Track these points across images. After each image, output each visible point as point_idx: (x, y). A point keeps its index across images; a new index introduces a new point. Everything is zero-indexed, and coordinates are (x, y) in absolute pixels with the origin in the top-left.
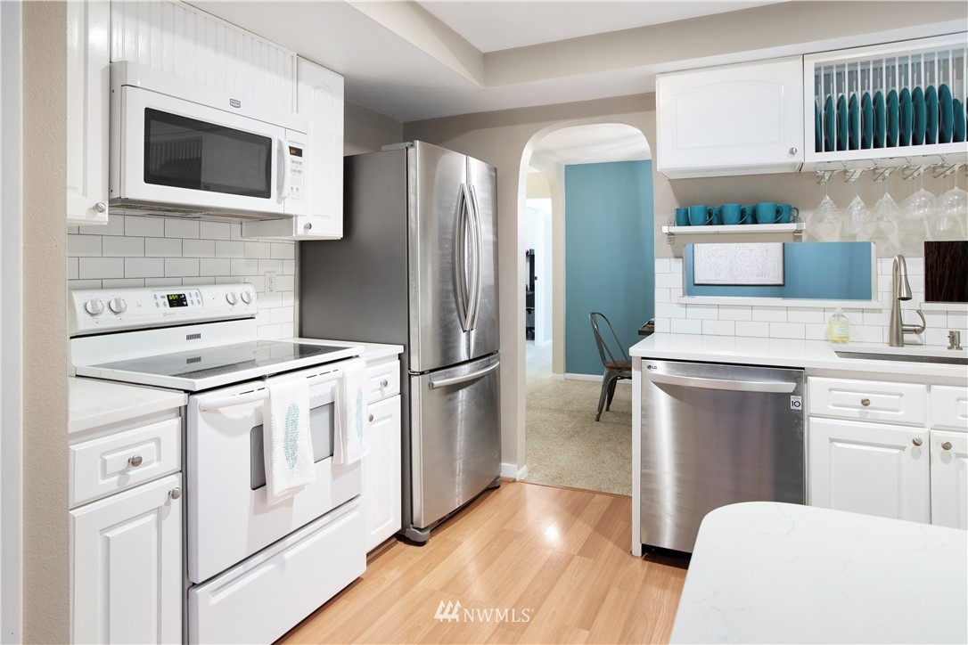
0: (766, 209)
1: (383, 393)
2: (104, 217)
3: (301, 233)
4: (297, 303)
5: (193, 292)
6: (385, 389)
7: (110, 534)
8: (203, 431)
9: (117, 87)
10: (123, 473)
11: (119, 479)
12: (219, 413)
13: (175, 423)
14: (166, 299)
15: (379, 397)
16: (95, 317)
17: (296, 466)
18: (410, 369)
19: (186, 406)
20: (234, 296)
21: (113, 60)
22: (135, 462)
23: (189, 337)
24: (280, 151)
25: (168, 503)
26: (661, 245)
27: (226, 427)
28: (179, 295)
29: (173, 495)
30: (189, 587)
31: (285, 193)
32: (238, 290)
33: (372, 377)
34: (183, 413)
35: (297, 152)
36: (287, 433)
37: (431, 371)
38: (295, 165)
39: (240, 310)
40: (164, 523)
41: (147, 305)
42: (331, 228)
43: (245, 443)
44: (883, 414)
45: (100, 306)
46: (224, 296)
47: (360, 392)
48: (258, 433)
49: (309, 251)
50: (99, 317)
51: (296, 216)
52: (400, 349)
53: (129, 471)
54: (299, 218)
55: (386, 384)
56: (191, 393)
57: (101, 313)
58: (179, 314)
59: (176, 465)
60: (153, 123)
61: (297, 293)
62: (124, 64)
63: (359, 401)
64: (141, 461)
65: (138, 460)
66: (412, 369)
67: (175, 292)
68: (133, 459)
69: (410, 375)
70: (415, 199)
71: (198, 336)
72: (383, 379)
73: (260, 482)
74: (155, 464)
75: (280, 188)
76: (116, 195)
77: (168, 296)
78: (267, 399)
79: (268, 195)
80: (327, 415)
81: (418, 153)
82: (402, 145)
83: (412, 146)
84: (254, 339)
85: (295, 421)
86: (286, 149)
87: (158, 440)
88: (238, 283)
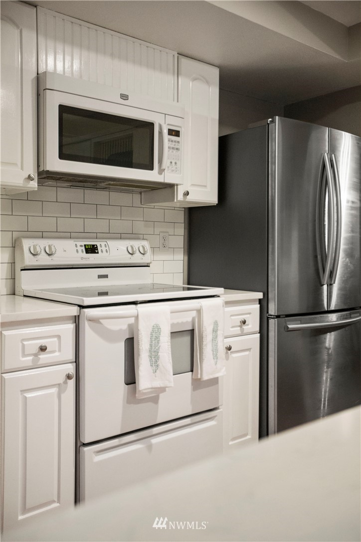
1: (242, 330)
2: (34, 185)
3: (181, 199)
4: (186, 258)
5: (103, 244)
6: (245, 327)
7: (27, 395)
8: (89, 333)
9: (41, 92)
10: (36, 355)
11: (33, 360)
12: (100, 323)
13: (71, 327)
14: (84, 247)
15: (239, 332)
16: (36, 257)
17: (158, 371)
18: (268, 313)
19: (79, 316)
20: (132, 247)
21: (39, 73)
22: (43, 349)
23: (100, 277)
24: (161, 133)
25: (65, 383)
27: (109, 336)
28: (93, 246)
29: (69, 377)
30: (79, 445)
31: (165, 166)
32: (137, 244)
33: (232, 316)
34: (76, 320)
35: (175, 133)
36: (151, 345)
37: (287, 316)
38: (174, 143)
39: (137, 259)
40: (63, 396)
41: (70, 250)
42: (207, 194)
43: (120, 347)
45: (38, 249)
46: (125, 249)
47: (216, 323)
48: (131, 344)
49: (194, 215)
50: (38, 257)
51: (177, 185)
52: (260, 295)
53: (40, 355)
54: (179, 186)
55: (244, 322)
56: (82, 307)
57: (39, 254)
58: (92, 259)
59: (71, 356)
60: (65, 115)
61: (186, 250)
62: (46, 74)
63: (215, 331)
64: (46, 349)
65: (44, 348)
66: (270, 312)
67: (90, 242)
68: (41, 346)
69: (268, 318)
71: (106, 276)
72: (242, 318)
73: (131, 379)
74: (57, 354)
75: (160, 162)
76: (41, 169)
77: (85, 245)
78: (137, 317)
79: (152, 168)
80: (187, 339)
81: (277, 126)
82: (263, 123)
83: (273, 121)
84: (149, 281)
85: (157, 338)
86: (165, 132)
87: (59, 337)
88: (138, 239)
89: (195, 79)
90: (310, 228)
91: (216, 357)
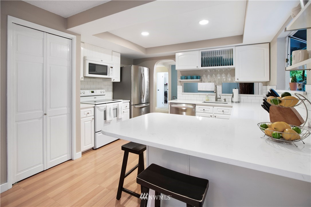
0: (195, 77)
2: (83, 79)
3: (112, 81)
4: (113, 93)
5: (95, 91)
7: (85, 123)
8: (97, 110)
9: (85, 60)
10: (87, 115)
12: (99, 108)
13: (93, 109)
14: (91, 92)
15: (126, 109)
17: (111, 117)
21: (84, 56)
22: (88, 113)
23: (94, 98)
24: (109, 68)
26: (178, 83)
27: (100, 110)
29: (93, 119)
30: (95, 132)
31: (110, 75)
32: (102, 90)
33: (124, 105)
34: (94, 107)
35: (112, 68)
36: (109, 112)
37: (135, 105)
38: (112, 70)
39: (103, 94)
40: (92, 122)
41: (88, 92)
42: (118, 80)
43: (103, 112)
44: (207, 112)
46: (100, 91)
47: (121, 107)
48: (105, 112)
49: (114, 84)
51: (112, 78)
52: (130, 101)
56: (95, 105)
58: (93, 94)
59: (93, 115)
60: (90, 65)
61: (112, 91)
62: (86, 57)
63: (121, 108)
66: (132, 104)
67: (92, 90)
70: (132, 75)
71: (96, 98)
72: (126, 106)
73: (105, 119)
74: (91, 114)
75: (109, 74)
76: (85, 76)
78: (106, 106)
79: (107, 75)
80: (116, 110)
81: (133, 67)
82: (130, 66)
83: (132, 66)
84: (105, 99)
85: (110, 110)
86: (110, 67)
87: (91, 111)
88: (102, 89)
89: (116, 56)
90: (139, 83)
91: (121, 113)
